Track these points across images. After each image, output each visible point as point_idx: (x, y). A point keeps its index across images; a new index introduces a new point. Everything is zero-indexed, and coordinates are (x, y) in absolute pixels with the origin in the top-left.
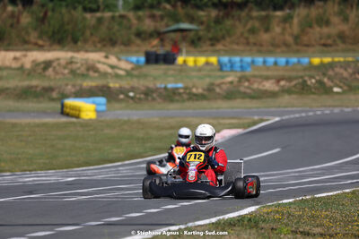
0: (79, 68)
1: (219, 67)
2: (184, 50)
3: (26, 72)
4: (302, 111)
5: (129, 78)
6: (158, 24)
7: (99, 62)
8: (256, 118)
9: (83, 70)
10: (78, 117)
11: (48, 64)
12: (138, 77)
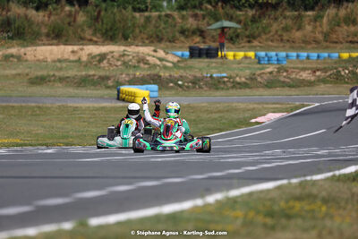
0: (131, 60)
1: (257, 60)
2: (226, 45)
3: (83, 64)
4: (339, 98)
5: (176, 69)
6: (200, 23)
7: (148, 55)
8: (297, 103)
9: (134, 62)
11: (102, 57)
12: (184, 68)
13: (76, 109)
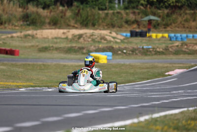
0: (96, 38)
1: (169, 39)
2: (152, 30)
3: (70, 40)
5: (122, 44)
6: (137, 17)
7: (107, 35)
8: (193, 64)
9: (98, 39)
10: (97, 62)
11: (80, 36)
12: (127, 43)
13: (65, 66)
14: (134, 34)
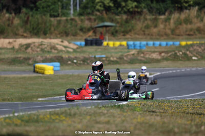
0: (46, 48)
1: (127, 47)
2: (107, 37)
3: (16, 50)
4: (174, 70)
5: (74, 53)
6: (93, 24)
7: (58, 44)
9: (48, 49)
10: (43, 73)
11: (28, 46)
12: (80, 52)
14: (88, 43)
